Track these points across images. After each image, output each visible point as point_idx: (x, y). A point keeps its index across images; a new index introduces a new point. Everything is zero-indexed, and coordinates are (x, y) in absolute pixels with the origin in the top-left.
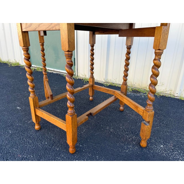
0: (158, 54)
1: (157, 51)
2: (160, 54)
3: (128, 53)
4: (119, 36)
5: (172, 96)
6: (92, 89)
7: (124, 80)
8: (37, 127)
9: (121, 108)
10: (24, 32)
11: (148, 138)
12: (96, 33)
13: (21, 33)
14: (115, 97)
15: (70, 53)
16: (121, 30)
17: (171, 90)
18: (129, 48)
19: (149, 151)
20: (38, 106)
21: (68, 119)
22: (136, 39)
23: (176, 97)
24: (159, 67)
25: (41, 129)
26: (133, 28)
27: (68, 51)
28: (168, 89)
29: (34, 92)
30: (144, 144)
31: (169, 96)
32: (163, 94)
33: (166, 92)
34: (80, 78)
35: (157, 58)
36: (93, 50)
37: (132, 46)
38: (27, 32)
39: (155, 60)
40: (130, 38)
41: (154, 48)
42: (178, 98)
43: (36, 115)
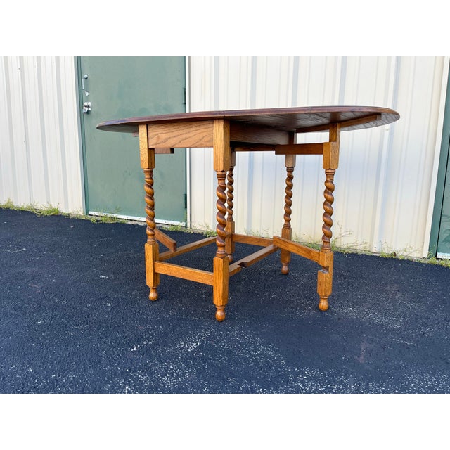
0: (330, 175)
1: (328, 171)
2: (333, 175)
3: (290, 178)
4: (276, 154)
5: (367, 253)
6: (232, 240)
7: (286, 221)
8: (152, 295)
9: (285, 269)
10: (151, 149)
11: (329, 293)
12: (236, 149)
13: (147, 150)
14: (274, 246)
15: (224, 173)
16: (279, 146)
17: (365, 243)
18: (290, 170)
19: (332, 314)
20: (158, 258)
21: (217, 264)
22: (299, 157)
23: (375, 255)
24: (333, 191)
25: (158, 299)
26: (295, 143)
27: (223, 171)
28: (359, 242)
29: (154, 235)
30: (323, 304)
31: (364, 253)
32: (354, 251)
33: (358, 247)
34: (196, 232)
35: (328, 179)
36: (232, 175)
37: (295, 168)
38: (153, 149)
39: (327, 181)
40: (291, 157)
41: (324, 168)
42: (377, 255)
43: (155, 274)
